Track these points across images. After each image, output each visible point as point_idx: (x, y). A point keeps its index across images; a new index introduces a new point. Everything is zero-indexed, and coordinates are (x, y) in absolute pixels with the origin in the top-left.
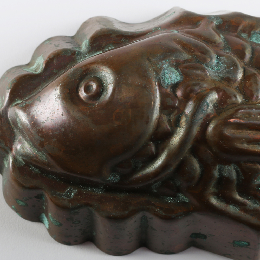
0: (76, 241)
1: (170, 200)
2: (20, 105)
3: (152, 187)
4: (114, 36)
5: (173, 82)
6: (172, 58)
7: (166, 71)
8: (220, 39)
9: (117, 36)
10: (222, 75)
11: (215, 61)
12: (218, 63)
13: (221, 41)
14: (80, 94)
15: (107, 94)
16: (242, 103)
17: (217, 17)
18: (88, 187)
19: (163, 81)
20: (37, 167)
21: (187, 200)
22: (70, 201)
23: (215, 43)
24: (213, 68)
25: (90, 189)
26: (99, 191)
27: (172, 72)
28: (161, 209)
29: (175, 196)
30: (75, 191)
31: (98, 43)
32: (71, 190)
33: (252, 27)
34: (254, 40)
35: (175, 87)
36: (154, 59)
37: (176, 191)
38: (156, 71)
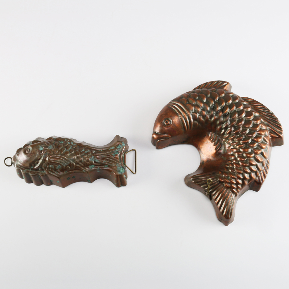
3: (39, 169)
6: (42, 145)
7: (41, 148)
10: (51, 149)
11: (50, 146)
14: (26, 152)
15: (30, 152)
16: (53, 154)
17: (55, 138)
18: (28, 169)
21: (45, 172)
22: (25, 172)
26: (30, 170)
28: (41, 174)
30: (26, 170)
33: (61, 140)
34: (61, 143)
35: (42, 151)
36: (39, 146)
37: (43, 170)
38: (39, 148)
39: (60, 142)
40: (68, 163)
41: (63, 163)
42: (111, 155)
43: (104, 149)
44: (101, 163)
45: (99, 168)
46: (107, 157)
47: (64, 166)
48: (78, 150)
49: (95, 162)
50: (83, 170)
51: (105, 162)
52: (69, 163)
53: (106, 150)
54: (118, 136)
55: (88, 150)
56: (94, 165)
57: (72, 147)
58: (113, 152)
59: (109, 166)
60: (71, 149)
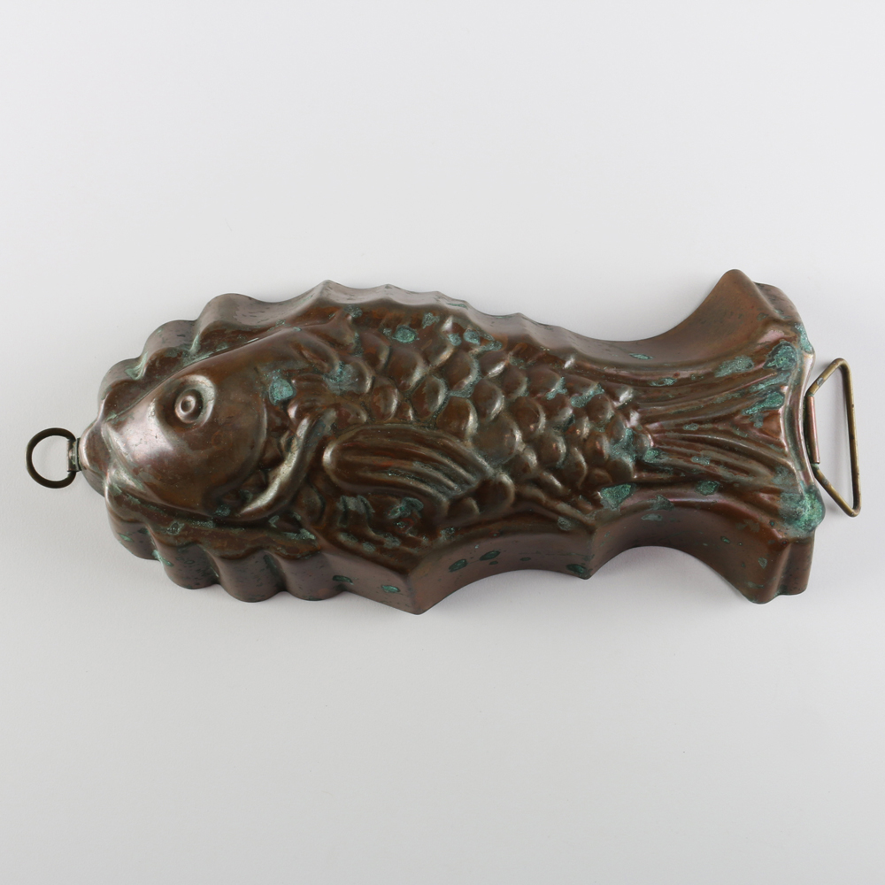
0: (198, 584)
1: (293, 536)
2: (112, 422)
3: (270, 521)
4: (229, 331)
5: (284, 397)
6: (284, 367)
7: (275, 385)
8: (351, 338)
9: (233, 333)
10: (344, 389)
11: (338, 369)
12: (341, 373)
13: (353, 341)
14: (176, 411)
15: (206, 412)
16: (367, 423)
17: (355, 307)
18: (196, 520)
19: (272, 396)
20: (136, 497)
21: (313, 537)
22: (176, 537)
23: (343, 345)
24: (335, 379)
25: (199, 523)
26: (210, 525)
27: (282, 385)
28: (283, 547)
29: (298, 532)
30: (181, 526)
31: (209, 341)
32: (176, 524)
33: (399, 320)
34: (399, 337)
35: (286, 403)
36: (262, 369)
37: (297, 526)
38: (264, 384)
39: (394, 332)
40: (467, 482)
41: (438, 482)
42: (738, 412)
43: (685, 374)
44: (677, 470)
45: (659, 498)
46: (715, 431)
47: (444, 500)
48: (522, 391)
49: (640, 465)
50: (561, 519)
51: (701, 461)
52: (474, 480)
53: (698, 377)
54: (734, 280)
55: (587, 386)
56: (633, 483)
57: (483, 372)
58: (746, 394)
59: (726, 488)
60: (477, 387)
